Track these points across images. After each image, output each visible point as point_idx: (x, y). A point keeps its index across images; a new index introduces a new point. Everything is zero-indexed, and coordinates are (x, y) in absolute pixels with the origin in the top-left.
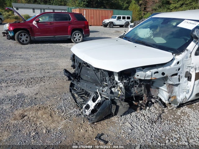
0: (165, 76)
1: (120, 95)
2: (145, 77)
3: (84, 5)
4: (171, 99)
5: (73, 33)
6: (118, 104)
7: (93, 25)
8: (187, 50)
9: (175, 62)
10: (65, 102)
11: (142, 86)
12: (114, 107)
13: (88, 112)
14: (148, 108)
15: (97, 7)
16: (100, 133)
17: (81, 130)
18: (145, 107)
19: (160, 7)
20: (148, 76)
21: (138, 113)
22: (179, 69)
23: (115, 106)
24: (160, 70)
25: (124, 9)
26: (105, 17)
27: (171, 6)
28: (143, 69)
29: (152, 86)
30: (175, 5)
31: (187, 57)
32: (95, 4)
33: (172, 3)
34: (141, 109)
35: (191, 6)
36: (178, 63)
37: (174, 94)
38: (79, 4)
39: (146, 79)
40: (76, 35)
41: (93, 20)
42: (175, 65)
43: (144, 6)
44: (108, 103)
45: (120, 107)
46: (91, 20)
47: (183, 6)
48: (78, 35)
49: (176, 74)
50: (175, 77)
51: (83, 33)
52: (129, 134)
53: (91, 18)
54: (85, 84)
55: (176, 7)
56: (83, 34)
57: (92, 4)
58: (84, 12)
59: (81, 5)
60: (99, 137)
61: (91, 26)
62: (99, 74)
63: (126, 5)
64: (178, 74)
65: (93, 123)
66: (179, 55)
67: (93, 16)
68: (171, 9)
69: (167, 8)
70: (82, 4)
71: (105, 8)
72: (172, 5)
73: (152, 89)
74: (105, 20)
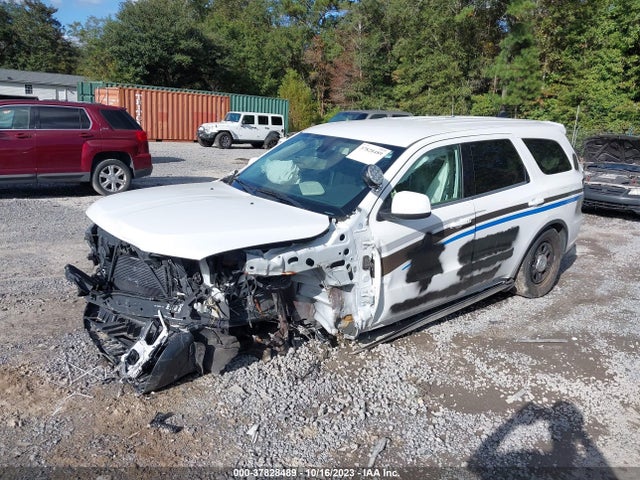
0: (315, 266)
1: (216, 319)
2: (268, 271)
3: (136, 75)
4: (344, 324)
5: (99, 166)
6: (212, 341)
7: (168, 140)
8: (360, 210)
9: (335, 235)
10: (70, 355)
12: (200, 350)
13: (134, 371)
14: (291, 350)
15: (179, 85)
16: (164, 411)
17: (116, 412)
18: (282, 348)
19: (367, 92)
20: (276, 269)
21: (267, 364)
22: (346, 252)
23: (203, 347)
24: (303, 253)
25: (266, 94)
26: (205, 116)
27: (398, 91)
28: (264, 252)
29: (297, 296)
30: (406, 89)
31: (361, 225)
32: (173, 75)
33: (398, 81)
34: (274, 354)
35: (446, 94)
36: (342, 237)
37: (346, 311)
38: (120, 70)
39: (271, 274)
40: (107, 172)
41: (165, 123)
42: (335, 243)
43: (324, 88)
44: (184, 338)
45: (218, 350)
46: (160, 122)
47: (426, 92)
48: (116, 170)
49: (341, 263)
50: (340, 268)
51: (132, 166)
52: (235, 408)
53: (165, 118)
54: (127, 300)
55: (409, 92)
56: (131, 170)
57: (165, 75)
58: (135, 98)
59: (127, 76)
60: (160, 420)
61: (160, 140)
62: (161, 272)
63: (269, 82)
64: (346, 264)
65: (148, 393)
66: (343, 220)
67: (165, 111)
68: (397, 97)
69: (385, 95)
70: (128, 72)
71: (205, 87)
72: (399, 86)
73: (300, 303)
74: (205, 125)
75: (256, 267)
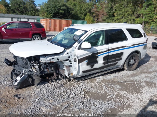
0: (59, 60)
1: (35, 72)
2: (46, 61)
3: (51, 16)
4: (71, 75)
6: (34, 78)
7: (57, 31)
8: (73, 47)
9: (66, 53)
11: (52, 67)
14: (58, 81)
15: (61, 18)
17: (8, 93)
18: (55, 81)
19: (107, 18)
20: (48, 61)
21: (50, 85)
22: (69, 57)
23: (31, 79)
24: (56, 57)
25: (82, 20)
26: (65, 25)
27: (115, 18)
28: (45, 56)
30: (117, 17)
31: (73, 51)
32: (60, 15)
33: (116, 16)
34: (52, 82)
35: (128, 18)
36: (68, 53)
37: (71, 72)
38: (47, 15)
39: (47, 62)
40: (35, 38)
41: (56, 27)
42: (65, 55)
43: (97, 18)
44: (26, 77)
45: (35, 80)
46: (55, 27)
47: (123, 18)
48: (38, 38)
49: (68, 60)
50: (67, 61)
51: (41, 37)
53: (56, 26)
54: (18, 67)
55: (118, 18)
56: (41, 38)
57: (58, 15)
58: (49, 21)
59: (49, 16)
61: (55, 31)
63: (83, 16)
64: (69, 60)
65: (17, 89)
66: (69, 49)
67: (56, 24)
68: (115, 20)
69: (112, 19)
70: (49, 15)
71: (67, 18)
72: (115, 17)
73: (60, 70)
74: (65, 27)
75: (43, 60)
